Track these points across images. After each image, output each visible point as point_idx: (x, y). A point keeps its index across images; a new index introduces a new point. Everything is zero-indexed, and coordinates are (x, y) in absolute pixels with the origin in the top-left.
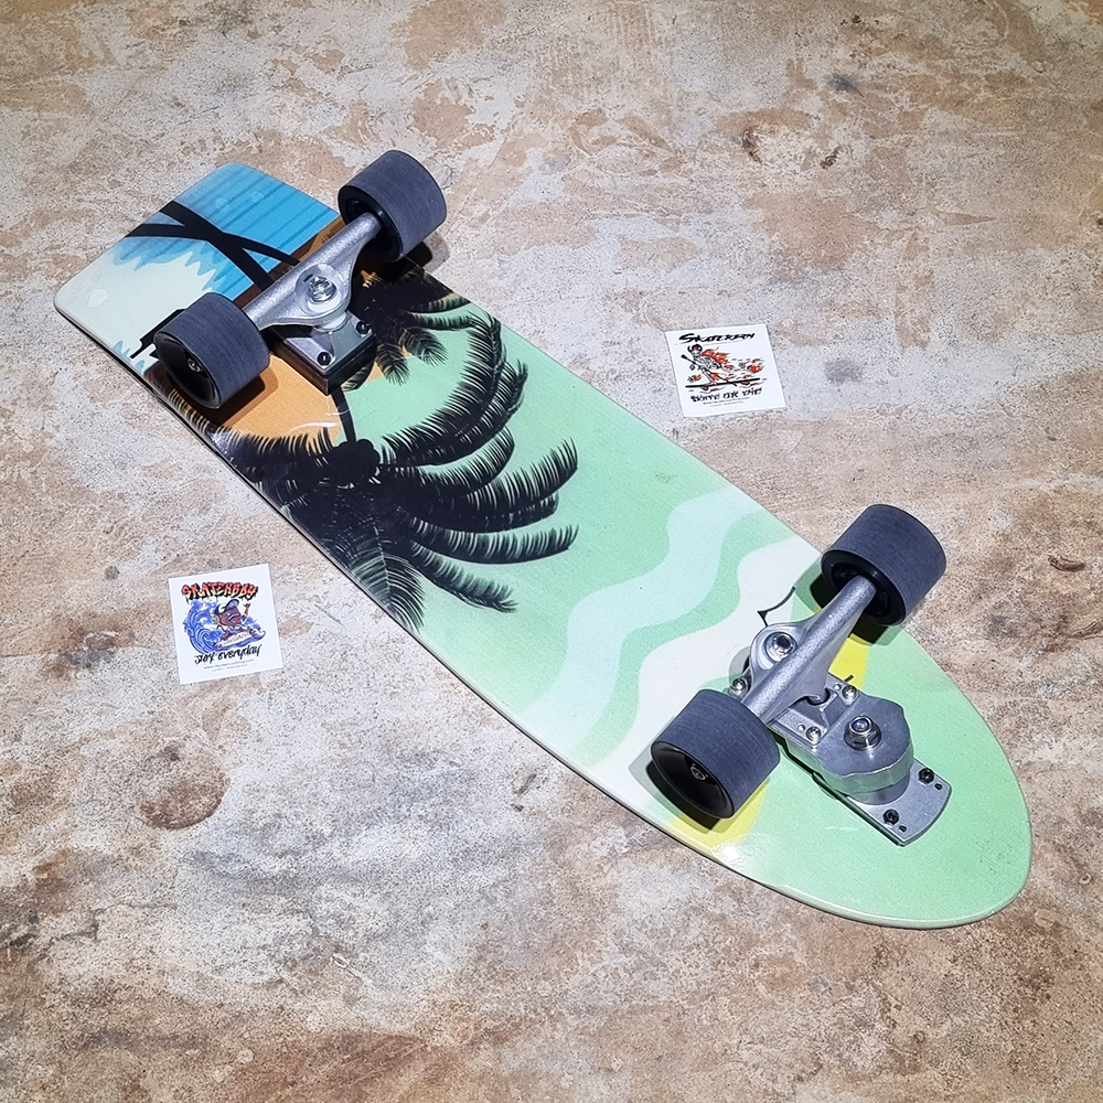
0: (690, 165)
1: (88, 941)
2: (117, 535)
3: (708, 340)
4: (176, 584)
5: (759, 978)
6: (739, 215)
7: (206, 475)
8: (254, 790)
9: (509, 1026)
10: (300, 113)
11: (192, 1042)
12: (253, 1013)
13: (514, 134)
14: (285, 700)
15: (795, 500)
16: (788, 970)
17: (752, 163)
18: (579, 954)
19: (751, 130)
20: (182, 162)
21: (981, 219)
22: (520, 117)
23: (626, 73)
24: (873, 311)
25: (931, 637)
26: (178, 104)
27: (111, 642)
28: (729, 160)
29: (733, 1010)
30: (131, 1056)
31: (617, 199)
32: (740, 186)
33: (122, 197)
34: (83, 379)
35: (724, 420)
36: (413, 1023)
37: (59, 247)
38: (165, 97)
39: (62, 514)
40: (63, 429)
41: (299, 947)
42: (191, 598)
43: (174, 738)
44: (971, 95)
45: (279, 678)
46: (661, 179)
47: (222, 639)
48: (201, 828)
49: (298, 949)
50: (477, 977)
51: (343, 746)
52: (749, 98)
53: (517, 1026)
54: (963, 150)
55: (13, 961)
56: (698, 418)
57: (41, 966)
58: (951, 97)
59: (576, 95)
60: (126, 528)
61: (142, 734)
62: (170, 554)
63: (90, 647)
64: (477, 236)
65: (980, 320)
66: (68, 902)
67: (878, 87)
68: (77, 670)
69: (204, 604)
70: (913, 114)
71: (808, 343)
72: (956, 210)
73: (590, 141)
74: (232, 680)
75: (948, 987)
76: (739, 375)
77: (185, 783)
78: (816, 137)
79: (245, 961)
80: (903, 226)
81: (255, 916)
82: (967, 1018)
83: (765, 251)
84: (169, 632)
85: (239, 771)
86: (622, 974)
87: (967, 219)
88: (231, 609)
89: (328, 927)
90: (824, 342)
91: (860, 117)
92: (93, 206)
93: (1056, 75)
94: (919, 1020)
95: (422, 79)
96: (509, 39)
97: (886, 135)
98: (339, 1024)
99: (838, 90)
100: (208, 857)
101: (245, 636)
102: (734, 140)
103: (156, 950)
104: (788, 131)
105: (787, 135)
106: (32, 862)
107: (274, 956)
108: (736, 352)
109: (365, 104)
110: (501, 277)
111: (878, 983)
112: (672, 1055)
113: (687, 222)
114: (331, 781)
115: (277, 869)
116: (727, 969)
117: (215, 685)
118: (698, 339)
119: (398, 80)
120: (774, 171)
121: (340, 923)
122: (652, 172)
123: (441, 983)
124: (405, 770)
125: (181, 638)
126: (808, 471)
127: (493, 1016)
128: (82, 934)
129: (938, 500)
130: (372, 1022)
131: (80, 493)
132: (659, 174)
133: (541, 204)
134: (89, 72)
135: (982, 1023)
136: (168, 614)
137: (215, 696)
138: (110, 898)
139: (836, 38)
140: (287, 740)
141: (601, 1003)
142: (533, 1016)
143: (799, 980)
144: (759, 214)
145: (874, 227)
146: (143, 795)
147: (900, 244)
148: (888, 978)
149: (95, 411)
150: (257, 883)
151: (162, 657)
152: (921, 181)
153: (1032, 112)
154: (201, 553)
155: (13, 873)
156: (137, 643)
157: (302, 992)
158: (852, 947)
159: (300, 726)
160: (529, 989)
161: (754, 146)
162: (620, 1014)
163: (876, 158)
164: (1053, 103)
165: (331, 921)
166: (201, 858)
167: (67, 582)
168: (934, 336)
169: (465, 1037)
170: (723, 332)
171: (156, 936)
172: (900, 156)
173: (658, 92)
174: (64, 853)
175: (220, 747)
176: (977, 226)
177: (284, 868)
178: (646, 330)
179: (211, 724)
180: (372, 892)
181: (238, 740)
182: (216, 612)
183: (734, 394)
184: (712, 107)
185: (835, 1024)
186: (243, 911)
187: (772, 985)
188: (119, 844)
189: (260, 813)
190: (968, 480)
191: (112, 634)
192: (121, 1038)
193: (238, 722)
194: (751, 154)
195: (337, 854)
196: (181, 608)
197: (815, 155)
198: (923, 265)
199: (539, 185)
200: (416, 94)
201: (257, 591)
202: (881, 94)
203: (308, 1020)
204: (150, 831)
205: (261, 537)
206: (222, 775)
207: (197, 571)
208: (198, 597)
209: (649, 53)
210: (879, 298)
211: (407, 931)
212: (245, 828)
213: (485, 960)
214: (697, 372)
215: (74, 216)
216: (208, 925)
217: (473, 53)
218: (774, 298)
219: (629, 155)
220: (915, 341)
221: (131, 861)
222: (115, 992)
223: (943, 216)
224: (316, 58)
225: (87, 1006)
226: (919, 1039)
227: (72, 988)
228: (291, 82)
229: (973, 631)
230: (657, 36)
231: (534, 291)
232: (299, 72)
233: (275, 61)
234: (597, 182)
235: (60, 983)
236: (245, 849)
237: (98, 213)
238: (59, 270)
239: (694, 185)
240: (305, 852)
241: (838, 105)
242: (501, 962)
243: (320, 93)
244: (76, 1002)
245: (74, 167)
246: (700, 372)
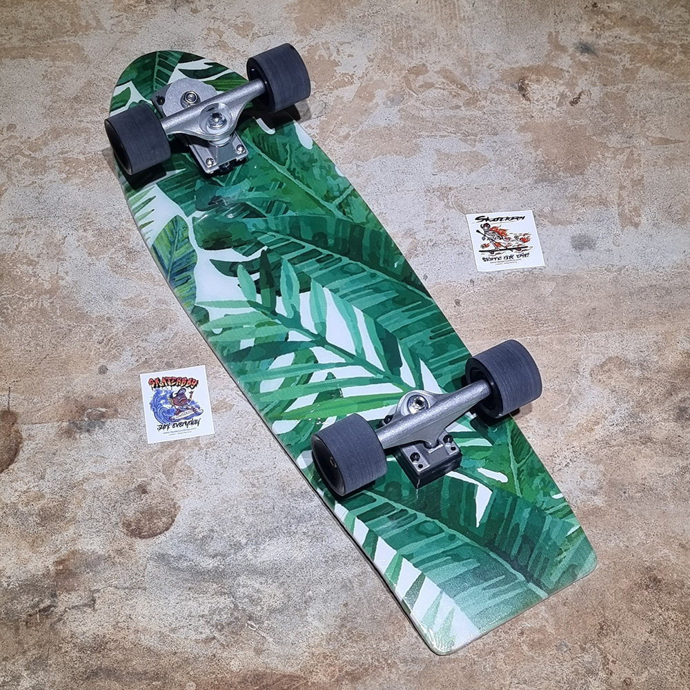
0: (483, 103)
1: (89, 610)
2: (107, 345)
3: (494, 220)
4: (145, 378)
5: (524, 641)
6: (515, 137)
7: (164, 306)
8: (196, 514)
9: (361, 670)
11: (156, 677)
12: (196, 659)
13: (367, 80)
14: (216, 455)
15: (550, 328)
16: (542, 637)
17: (524, 101)
18: (407, 624)
19: (524, 79)
21: (675, 142)
22: (371, 68)
23: (441, 40)
24: (603, 202)
25: (639, 420)
27: (103, 415)
28: (509, 99)
29: (507, 662)
30: (117, 685)
31: (435, 125)
32: (516, 117)
34: (83, 241)
35: (504, 274)
36: (299, 667)
37: (67, 152)
39: (70, 330)
40: (70, 274)
42: (155, 387)
43: (144, 479)
44: (671, 58)
45: (212, 440)
46: (464, 112)
47: (175, 414)
48: (162, 538)
49: (225, 617)
50: (340, 638)
51: (253, 485)
52: (523, 57)
53: (366, 670)
54: (665, 94)
55: (41, 622)
56: (487, 273)
57: (59, 626)
58: (657, 58)
59: (408, 54)
60: (112, 340)
61: (123, 476)
62: (141, 358)
63: (89, 418)
64: (342, 148)
65: (674, 209)
66: (76, 584)
67: (609, 51)
68: (81, 433)
69: (164, 391)
70: (631, 70)
71: (560, 223)
72: (659, 135)
73: (417, 85)
74: (182, 442)
75: (647, 649)
76: (514, 244)
77: (151, 508)
78: (567, 84)
79: (190, 625)
80: (624, 145)
81: (197, 596)
82: (658, 670)
83: (532, 161)
84: (140, 409)
85: (186, 501)
87: (667, 141)
88: (180, 394)
89: (244, 604)
90: (570, 223)
91: (596, 71)
92: (89, 125)
94: (627, 670)
95: (306, 42)
96: (364, 16)
97: (614, 83)
98: (252, 667)
99: (582, 52)
100: (166, 557)
101: (189, 413)
102: (512, 85)
103: (133, 617)
104: (548, 80)
105: (548, 83)
106: (52, 559)
107: (209, 622)
108: (512, 229)
110: (358, 177)
111: (601, 646)
113: (481, 141)
114: (246, 508)
115: (211, 565)
116: (503, 635)
117: (170, 445)
118: (487, 219)
120: (539, 107)
121: (252, 601)
122: (458, 107)
123: (317, 641)
124: (294, 502)
125: (148, 413)
126: (559, 309)
127: (351, 663)
128: (85, 605)
129: (644, 330)
130: (273, 666)
131: (82, 317)
132: (463, 108)
133: (384, 127)
134: (86, 35)
135: (668, 673)
136: (140, 397)
137: (171, 452)
138: (103, 582)
139: (581, 18)
140: (218, 481)
141: (421, 655)
142: (377, 664)
143: (550, 643)
144: (529, 136)
145: (605, 146)
146: (124, 516)
147: (622, 157)
148: (608, 643)
149: (92, 262)
150: (198, 574)
151: (136, 425)
152: (637, 115)
154: (161, 357)
155: (40, 565)
156: (119, 416)
157: (227, 646)
158: (585, 622)
159: (226, 472)
160: (374, 646)
161: (526, 90)
162: (433, 663)
163: (607, 99)
165: (246, 600)
166: (162, 558)
167: (74, 375)
168: (643, 220)
169: (333, 676)
170: (504, 215)
171: (133, 608)
172: (623, 99)
173: (462, 53)
174: (74, 553)
175: (174, 485)
176: (673, 145)
177: (216, 565)
178: (454, 213)
179: (168, 470)
180: (273, 581)
181: (186, 481)
182: (171, 396)
183: (511, 257)
184: (498, 63)
185: (573, 672)
186: (189, 593)
187: (532, 646)
188: (108, 548)
189: (200, 529)
190: (664, 316)
191: (104, 410)
192: (110, 673)
193: (186, 469)
194: (524, 95)
195: (250, 556)
196: (148, 393)
197: (566, 97)
198: (637, 172)
199: (383, 115)
201: (197, 383)
202: (611, 56)
203: (231, 664)
204: (129, 540)
205: (200, 347)
206: (175, 504)
207: (158, 369)
208: (159, 387)
209: (457, 26)
210: (607, 194)
211: (294, 608)
212: (190, 538)
213: (346, 627)
214: (486, 242)
215: (77, 132)
216: (167, 601)
217: (340, 25)
218: (537, 193)
219: (443, 95)
220: (631, 222)
221: (116, 559)
222: (107, 643)
223: (650, 139)
224: (236, 27)
225: (89, 652)
226: (627, 683)
227: (79, 640)
228: (219, 43)
229: (666, 416)
230: (462, 15)
231: (380, 186)
232: (224, 36)
233: (209, 29)
234: (422, 114)
235: (72, 637)
236: (191, 552)
237: (93, 130)
238: (67, 168)
239: (486, 116)
240: (229, 555)
241: (582, 63)
242: (356, 628)
243: (239, 51)
244: (82, 650)
245: (76, 99)
246: (489, 242)
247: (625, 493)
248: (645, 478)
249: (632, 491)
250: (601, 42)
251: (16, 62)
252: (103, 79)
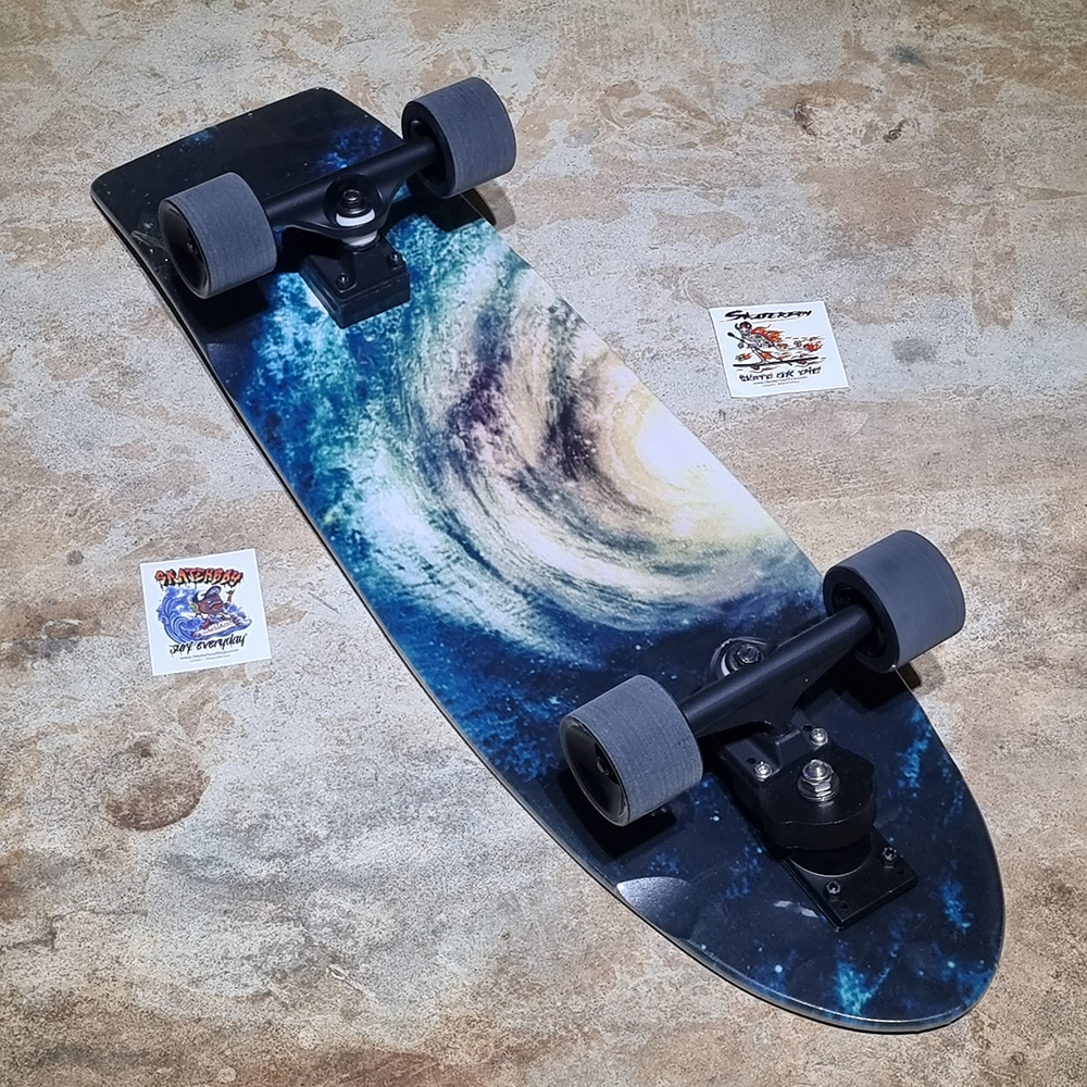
0: (735, 138)
1: (44, 950)
2: (81, 518)
3: (758, 317)
4: (149, 570)
6: (791, 190)
7: (184, 457)
8: (238, 789)
9: (536, 1043)
10: (293, 85)
11: (164, 1060)
12: (236, 1028)
13: (535, 106)
14: (273, 693)
15: (861, 485)
17: (805, 136)
18: (616, 967)
19: (803, 103)
20: (159, 133)
21: (1067, 194)
22: (541, 89)
23: (660, 44)
24: (946, 288)
25: (1021, 630)
26: (155, 75)
27: (73, 631)
28: (779, 132)
29: (798, 1028)
30: (93, 1075)
31: (653, 172)
32: (792, 160)
33: (91, 166)
34: (44, 356)
35: (777, 401)
36: (423, 1040)
37: (19, 220)
38: (140, 68)
39: (19, 496)
40: (21, 408)
41: (289, 958)
42: (166, 584)
43: (146, 733)
44: (1053, 68)
45: (267, 670)
46: (702, 152)
47: (201, 628)
48: (176, 829)
50: (497, 991)
51: (341, 742)
52: (800, 70)
53: (542, 1043)
54: (1045, 123)
56: (748, 399)
58: (1030, 69)
59: (605, 67)
60: (92, 511)
61: (108, 728)
62: (141, 538)
63: (49, 635)
65: (1070, 298)
66: (20, 907)
67: (947, 60)
68: (35, 660)
69: (181, 591)
70: (987, 88)
71: (874, 321)
72: (1039, 185)
73: (622, 113)
74: (212, 672)
75: (1051, 1004)
76: (795, 354)
77: (158, 781)
78: (878, 110)
79: (226, 972)
81: (239, 924)
82: (1074, 1039)
83: (822, 226)
84: (140, 621)
85: (221, 768)
86: (668, 988)
87: (1053, 194)
88: (211, 596)
89: (323, 936)
90: (891, 320)
91: (927, 90)
92: (58, 179)
94: (1017, 1040)
95: (429, 50)
96: (529, 10)
97: (958, 107)
98: (337, 1041)
99: (901, 62)
100: (184, 860)
101: (227, 625)
102: (784, 112)
103: (123, 961)
104: (846, 105)
105: (845, 109)
107: (260, 967)
108: (790, 330)
109: (367, 76)
112: (727, 1077)
113: (732, 196)
114: (327, 779)
115: (265, 873)
117: (192, 677)
118: (747, 316)
119: (403, 51)
120: (831, 145)
121: (337, 931)
122: (692, 145)
123: (455, 997)
124: (413, 768)
125: (155, 627)
126: (876, 454)
127: (517, 1032)
128: (37, 942)
129: (1026, 486)
130: (375, 1039)
131: (40, 474)
132: (700, 147)
133: (566, 177)
134: (56, 42)
136: (139, 602)
137: (194, 688)
138: (70, 903)
139: (899, 10)
140: (277, 736)
141: (643, 1020)
142: (564, 1033)
144: (814, 188)
145: (946, 203)
146: (109, 793)
147: (976, 219)
149: (58, 390)
150: (241, 888)
151: (133, 645)
152: (999, 155)
154: (178, 537)
156: (103, 631)
157: (293, 1006)
159: (291, 721)
160: (559, 1004)
161: (807, 119)
162: (665, 1031)
163: (947, 132)
165: (327, 930)
166: (176, 862)
167: (24, 567)
168: (1017, 314)
169: (484, 1055)
170: (775, 309)
171: (122, 944)
172: (975, 131)
173: (698, 64)
174: (18, 855)
175: (198, 743)
176: (1063, 200)
177: (273, 872)
178: (688, 307)
179: (188, 718)
180: (375, 898)
181: (219, 736)
182: (195, 599)
183: (789, 373)
184: (759, 79)
185: (918, 1044)
186: (225, 918)
188: (80, 846)
189: (244, 814)
190: (1060, 464)
191: (76, 622)
192: (81, 1054)
193: (220, 716)
194: (804, 127)
195: (333, 857)
196: (154, 595)
197: (877, 129)
198: (1002, 241)
199: (564, 159)
200: (423, 66)
201: (242, 577)
202: (951, 67)
203: (300, 1036)
204: (117, 833)
205: (247, 521)
206: (200, 774)
207: (173, 557)
208: (173, 583)
209: (687, 24)
210: (953, 276)
211: (415, 941)
212: (227, 829)
213: (507, 973)
214: (745, 350)
215: (36, 189)
216: (184, 933)
217: (488, 24)
218: (833, 275)
219: (666, 127)
220: (996, 319)
221: (94, 864)
222: (75, 1005)
223: (1024, 191)
224: (311, 29)
225: (42, 1020)
226: (1017, 1061)
227: (25, 1001)
228: (283, 53)
229: (1070, 624)
230: (696, 8)
231: (559, 267)
232: (291, 43)
233: (265, 32)
234: (629, 155)
235: (12, 995)
236: (228, 852)
237: (64, 185)
238: (19, 244)
239: (740, 159)
240: (297, 855)
241: (902, 78)
242: (525, 974)
243: (315, 64)
244: (30, 1015)
245: (37, 139)
246: (750, 350)
247: (1001, 747)
248: (1037, 724)
249: (1014, 745)
250: (934, 46)
252: (84, 108)
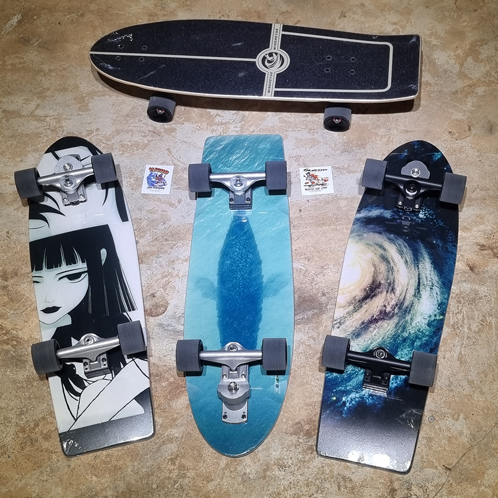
2: (139, 231)
3: (313, 171)
7: (165, 213)
21: (411, 131)
31: (295, 125)
33: (142, 125)
34: (129, 183)
37: (123, 141)
71: (352, 172)
72: (404, 128)
80: (386, 134)
83: (341, 142)
87: (407, 131)
90: (357, 172)
92: (133, 128)
93: (442, 82)
113: (317, 133)
118: (309, 171)
122: (307, 116)
133: (271, 126)
137: (166, 279)
145: (377, 134)
147: (385, 140)
149: (132, 193)
151: (151, 267)
152: (394, 119)
153: (432, 95)
154: (163, 236)
164: (439, 92)
198: (391, 147)
205: (181, 232)
215: (127, 131)
218: (342, 158)
223: (399, 130)
238: (123, 149)
245: (128, 115)
251: (100, 98)
252: (140, 105)
